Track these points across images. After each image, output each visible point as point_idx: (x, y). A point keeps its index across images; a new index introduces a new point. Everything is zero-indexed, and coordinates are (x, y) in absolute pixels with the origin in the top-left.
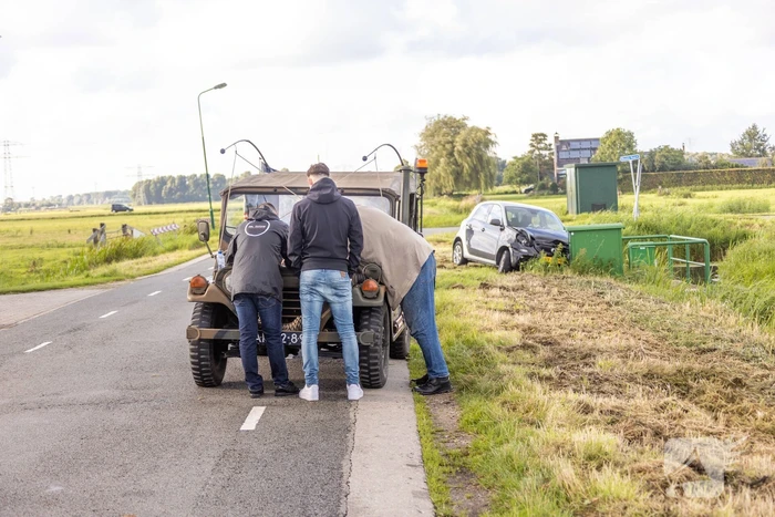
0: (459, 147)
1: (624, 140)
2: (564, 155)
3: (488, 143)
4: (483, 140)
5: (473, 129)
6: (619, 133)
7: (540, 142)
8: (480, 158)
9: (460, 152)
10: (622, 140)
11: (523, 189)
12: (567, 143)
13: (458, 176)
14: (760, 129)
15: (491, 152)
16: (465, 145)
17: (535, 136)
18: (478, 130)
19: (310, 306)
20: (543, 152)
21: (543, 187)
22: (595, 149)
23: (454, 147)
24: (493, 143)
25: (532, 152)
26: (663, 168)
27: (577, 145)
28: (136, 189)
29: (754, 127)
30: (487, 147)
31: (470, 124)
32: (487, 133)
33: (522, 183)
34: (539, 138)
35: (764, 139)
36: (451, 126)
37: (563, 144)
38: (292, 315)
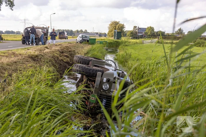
0: (117, 27)
1: (152, 29)
2: (139, 31)
4: (122, 27)
6: (151, 27)
8: (121, 30)
9: (117, 29)
10: (151, 29)
11: (131, 37)
14: (182, 29)
15: (124, 29)
16: (118, 27)
17: (134, 27)
18: (122, 24)
19: (31, 37)
20: (136, 30)
21: (134, 37)
22: (145, 30)
23: (116, 28)
24: (124, 27)
25: (134, 30)
27: (142, 29)
29: (181, 28)
31: (120, 23)
32: (123, 25)
33: (130, 36)
34: (135, 27)
35: (182, 31)
36: (116, 23)
37: (139, 29)
38: (30, 38)
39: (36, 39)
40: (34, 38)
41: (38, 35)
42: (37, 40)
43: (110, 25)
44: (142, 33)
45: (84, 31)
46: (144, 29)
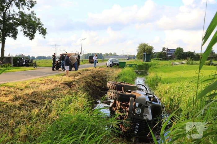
0: (146, 50)
1: (181, 50)
5: (149, 46)
6: (180, 48)
7: (164, 49)
8: (151, 52)
11: (160, 59)
12: (169, 50)
20: (165, 51)
21: (163, 59)
25: (162, 51)
30: (152, 50)
31: (149, 45)
32: (152, 47)
34: (164, 48)
36: (145, 45)
37: (168, 50)
43: (138, 47)
44: (171, 54)
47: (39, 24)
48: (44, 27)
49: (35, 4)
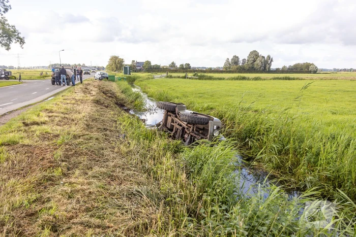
2: (137, 65)
3: (123, 62)
4: (122, 61)
5: (120, 59)
6: (148, 61)
8: (121, 64)
10: (149, 63)
13: (117, 68)
15: (124, 63)
16: (118, 62)
19: (62, 78)
20: (134, 64)
23: (116, 62)
25: (132, 64)
26: (156, 69)
27: (140, 63)
28: (49, 66)
29: (173, 62)
34: (133, 61)
35: (175, 64)
36: (116, 58)
37: (137, 63)
38: (60, 79)
39: (66, 79)
40: (65, 78)
41: (68, 76)
42: (68, 80)
43: (110, 60)
44: (140, 66)
45: (81, 65)
46: (142, 63)
47: (15, 31)
48: (21, 36)
49: (9, 9)
